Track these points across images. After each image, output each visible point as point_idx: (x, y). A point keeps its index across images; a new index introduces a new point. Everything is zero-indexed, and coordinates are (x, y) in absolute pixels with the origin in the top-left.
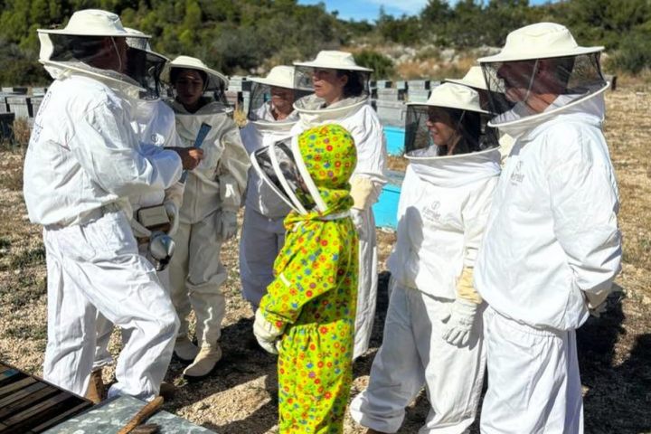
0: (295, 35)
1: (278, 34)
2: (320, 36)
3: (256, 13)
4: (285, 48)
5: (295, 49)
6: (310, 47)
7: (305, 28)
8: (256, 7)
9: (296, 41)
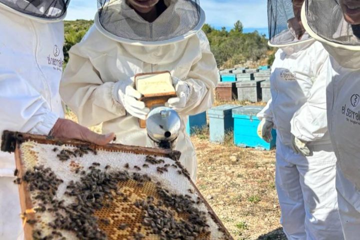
0: (241, 47)
1: (231, 48)
2: (256, 46)
3: (220, 40)
4: (235, 55)
5: (241, 55)
6: (250, 52)
7: (246, 43)
8: (219, 37)
9: (242, 51)
